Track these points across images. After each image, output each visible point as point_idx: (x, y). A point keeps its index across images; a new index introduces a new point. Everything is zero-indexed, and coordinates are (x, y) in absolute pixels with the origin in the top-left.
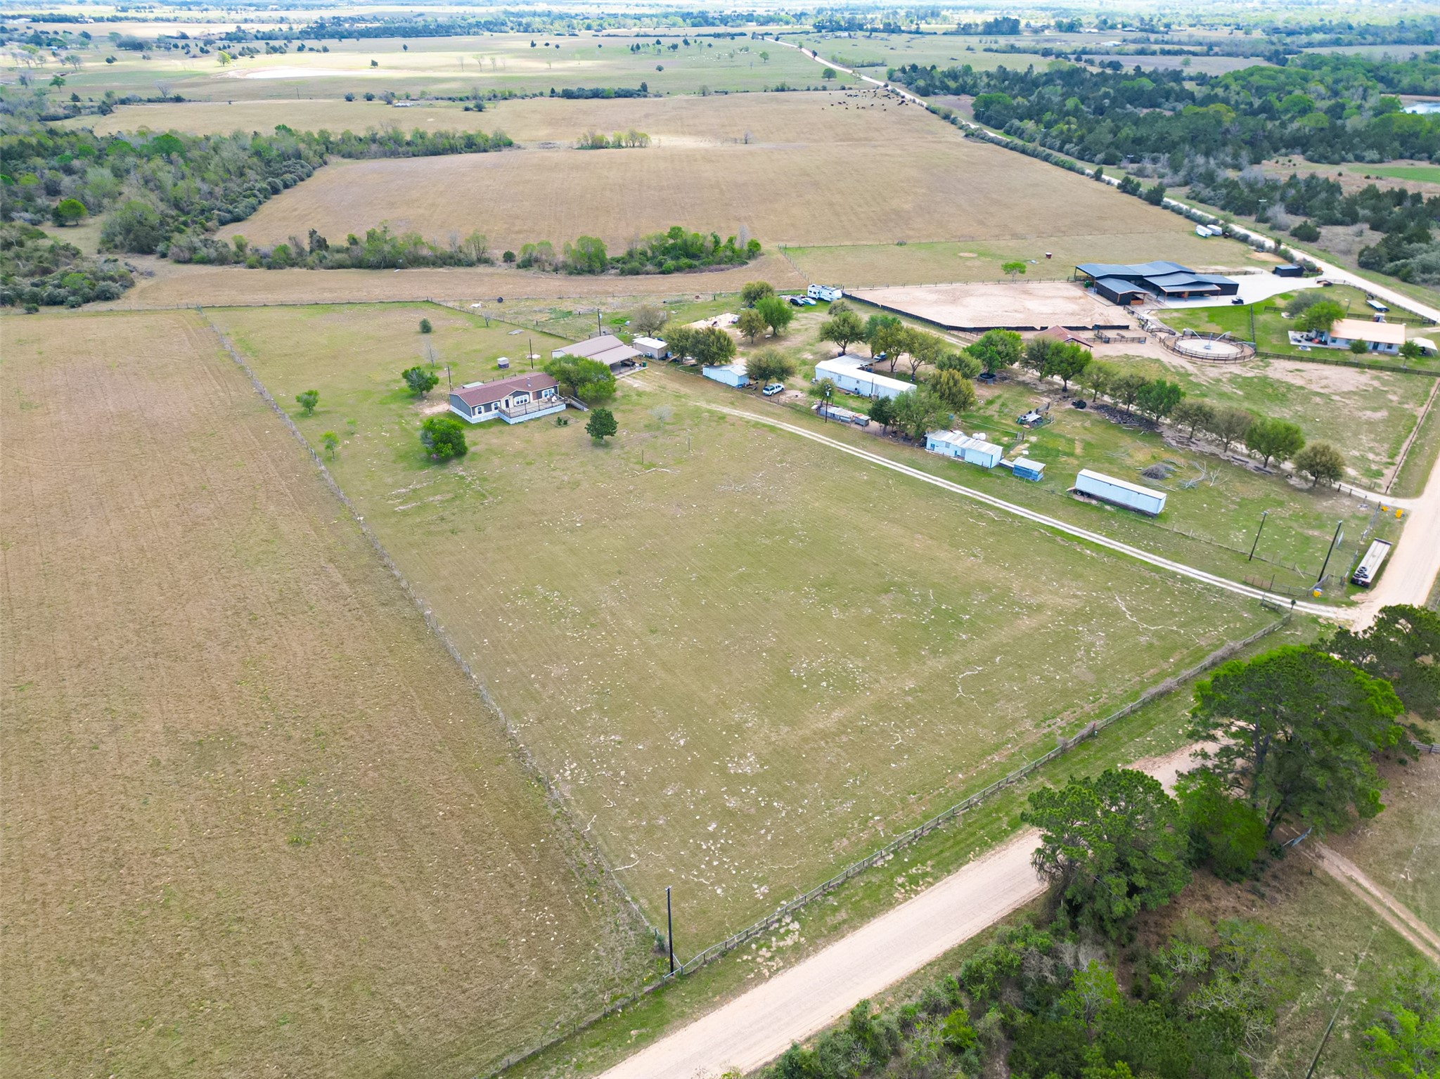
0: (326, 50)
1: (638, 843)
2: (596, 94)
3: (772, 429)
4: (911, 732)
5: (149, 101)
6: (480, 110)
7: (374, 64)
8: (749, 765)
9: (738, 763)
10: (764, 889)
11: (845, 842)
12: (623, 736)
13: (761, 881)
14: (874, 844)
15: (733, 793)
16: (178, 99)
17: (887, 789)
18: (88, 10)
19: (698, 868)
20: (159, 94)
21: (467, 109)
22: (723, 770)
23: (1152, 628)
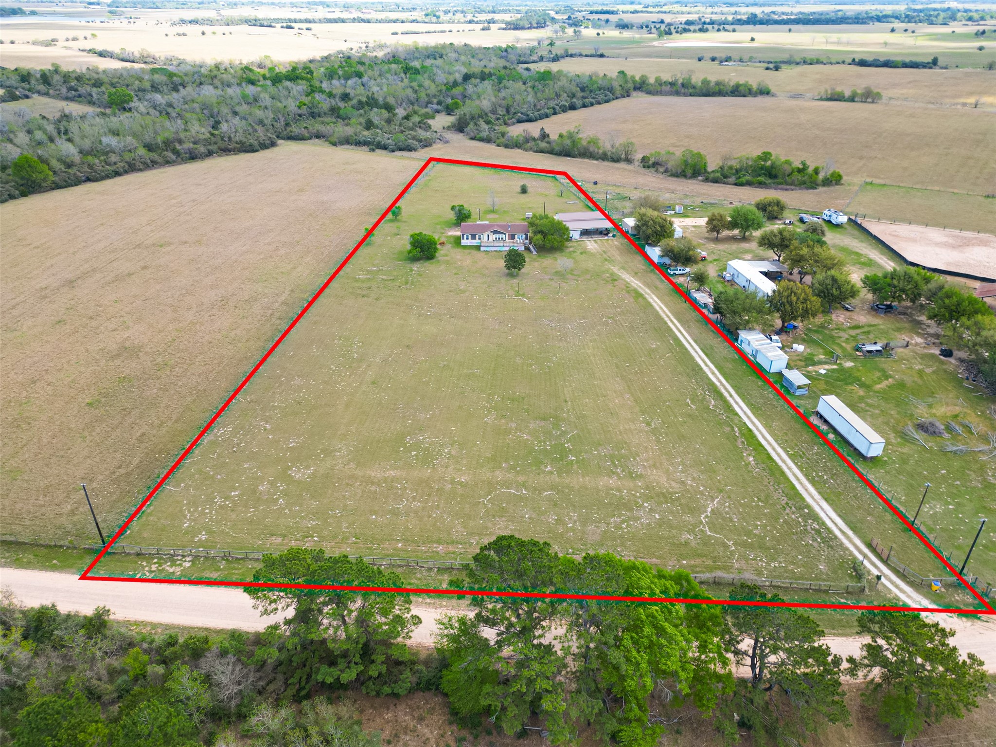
0: (734, 31)
2: (887, 64)
3: (638, 295)
5: (586, 56)
6: (777, 70)
7: (753, 39)
9: (299, 470)
10: (205, 537)
13: (210, 533)
15: (272, 483)
16: (602, 56)
18: (621, 8)
20: (593, 52)
21: (767, 69)
22: (287, 469)
23: (709, 533)
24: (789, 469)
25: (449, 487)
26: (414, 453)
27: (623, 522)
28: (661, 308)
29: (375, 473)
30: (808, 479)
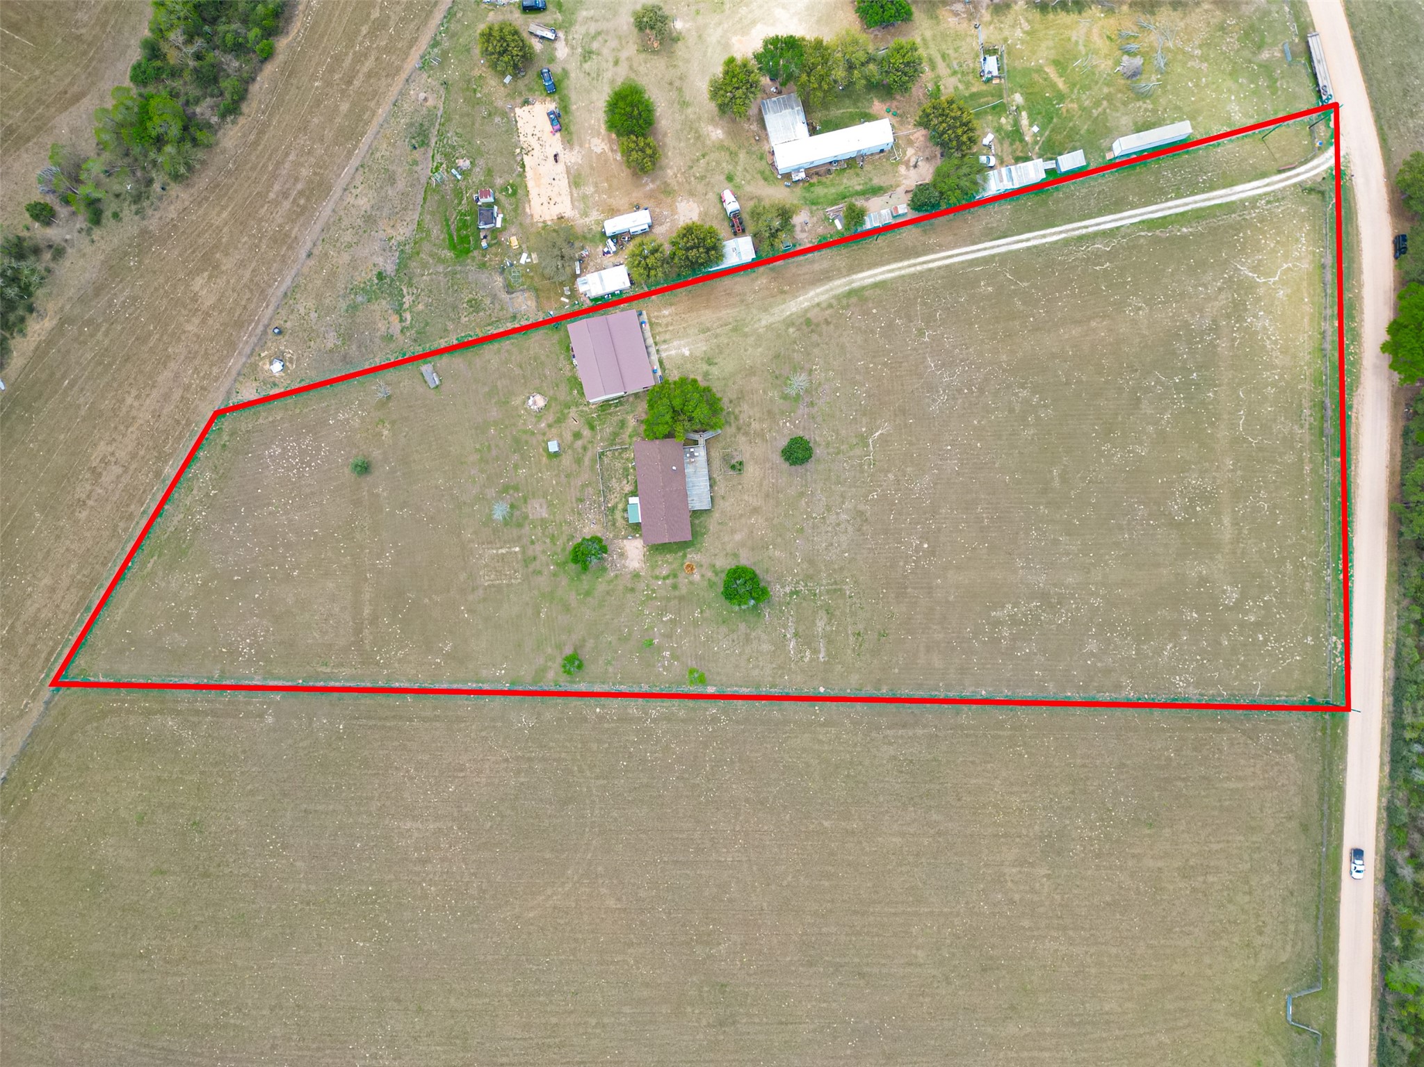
1: (1248, 676)
4: (1263, 494)
8: (1232, 595)
9: (1227, 597)
10: (1310, 638)
11: (1307, 584)
12: (1170, 642)
13: (1305, 636)
14: (1317, 572)
15: (1246, 613)
17: (1291, 539)
19: (1280, 659)
22: (1228, 608)
23: (1277, 278)
24: (1196, 202)
25: (1239, 473)
26: (1198, 509)
27: (1269, 338)
28: (889, 271)
29: (1227, 535)
30: (1207, 192)
